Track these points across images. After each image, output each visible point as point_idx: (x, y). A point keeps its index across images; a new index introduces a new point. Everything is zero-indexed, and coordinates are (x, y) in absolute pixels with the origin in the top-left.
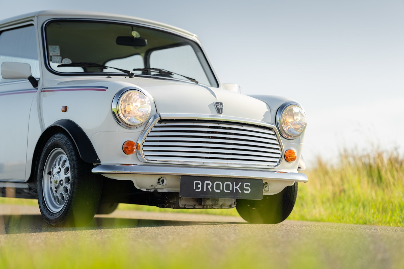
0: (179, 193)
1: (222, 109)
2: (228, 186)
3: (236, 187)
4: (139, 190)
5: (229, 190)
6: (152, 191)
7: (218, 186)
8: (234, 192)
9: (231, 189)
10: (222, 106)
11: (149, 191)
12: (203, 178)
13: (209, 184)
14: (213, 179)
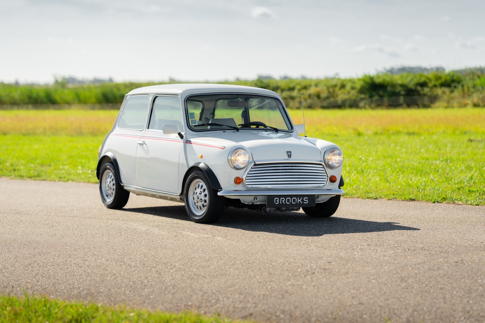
0: (266, 205)
1: (291, 155)
2: (294, 200)
3: (299, 200)
4: (244, 203)
5: (295, 202)
6: (251, 204)
7: (288, 200)
8: (298, 203)
9: (296, 202)
10: (291, 153)
11: (249, 204)
12: (279, 196)
13: (283, 199)
14: (285, 196)
